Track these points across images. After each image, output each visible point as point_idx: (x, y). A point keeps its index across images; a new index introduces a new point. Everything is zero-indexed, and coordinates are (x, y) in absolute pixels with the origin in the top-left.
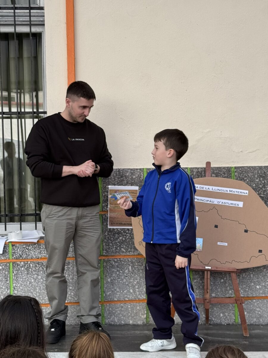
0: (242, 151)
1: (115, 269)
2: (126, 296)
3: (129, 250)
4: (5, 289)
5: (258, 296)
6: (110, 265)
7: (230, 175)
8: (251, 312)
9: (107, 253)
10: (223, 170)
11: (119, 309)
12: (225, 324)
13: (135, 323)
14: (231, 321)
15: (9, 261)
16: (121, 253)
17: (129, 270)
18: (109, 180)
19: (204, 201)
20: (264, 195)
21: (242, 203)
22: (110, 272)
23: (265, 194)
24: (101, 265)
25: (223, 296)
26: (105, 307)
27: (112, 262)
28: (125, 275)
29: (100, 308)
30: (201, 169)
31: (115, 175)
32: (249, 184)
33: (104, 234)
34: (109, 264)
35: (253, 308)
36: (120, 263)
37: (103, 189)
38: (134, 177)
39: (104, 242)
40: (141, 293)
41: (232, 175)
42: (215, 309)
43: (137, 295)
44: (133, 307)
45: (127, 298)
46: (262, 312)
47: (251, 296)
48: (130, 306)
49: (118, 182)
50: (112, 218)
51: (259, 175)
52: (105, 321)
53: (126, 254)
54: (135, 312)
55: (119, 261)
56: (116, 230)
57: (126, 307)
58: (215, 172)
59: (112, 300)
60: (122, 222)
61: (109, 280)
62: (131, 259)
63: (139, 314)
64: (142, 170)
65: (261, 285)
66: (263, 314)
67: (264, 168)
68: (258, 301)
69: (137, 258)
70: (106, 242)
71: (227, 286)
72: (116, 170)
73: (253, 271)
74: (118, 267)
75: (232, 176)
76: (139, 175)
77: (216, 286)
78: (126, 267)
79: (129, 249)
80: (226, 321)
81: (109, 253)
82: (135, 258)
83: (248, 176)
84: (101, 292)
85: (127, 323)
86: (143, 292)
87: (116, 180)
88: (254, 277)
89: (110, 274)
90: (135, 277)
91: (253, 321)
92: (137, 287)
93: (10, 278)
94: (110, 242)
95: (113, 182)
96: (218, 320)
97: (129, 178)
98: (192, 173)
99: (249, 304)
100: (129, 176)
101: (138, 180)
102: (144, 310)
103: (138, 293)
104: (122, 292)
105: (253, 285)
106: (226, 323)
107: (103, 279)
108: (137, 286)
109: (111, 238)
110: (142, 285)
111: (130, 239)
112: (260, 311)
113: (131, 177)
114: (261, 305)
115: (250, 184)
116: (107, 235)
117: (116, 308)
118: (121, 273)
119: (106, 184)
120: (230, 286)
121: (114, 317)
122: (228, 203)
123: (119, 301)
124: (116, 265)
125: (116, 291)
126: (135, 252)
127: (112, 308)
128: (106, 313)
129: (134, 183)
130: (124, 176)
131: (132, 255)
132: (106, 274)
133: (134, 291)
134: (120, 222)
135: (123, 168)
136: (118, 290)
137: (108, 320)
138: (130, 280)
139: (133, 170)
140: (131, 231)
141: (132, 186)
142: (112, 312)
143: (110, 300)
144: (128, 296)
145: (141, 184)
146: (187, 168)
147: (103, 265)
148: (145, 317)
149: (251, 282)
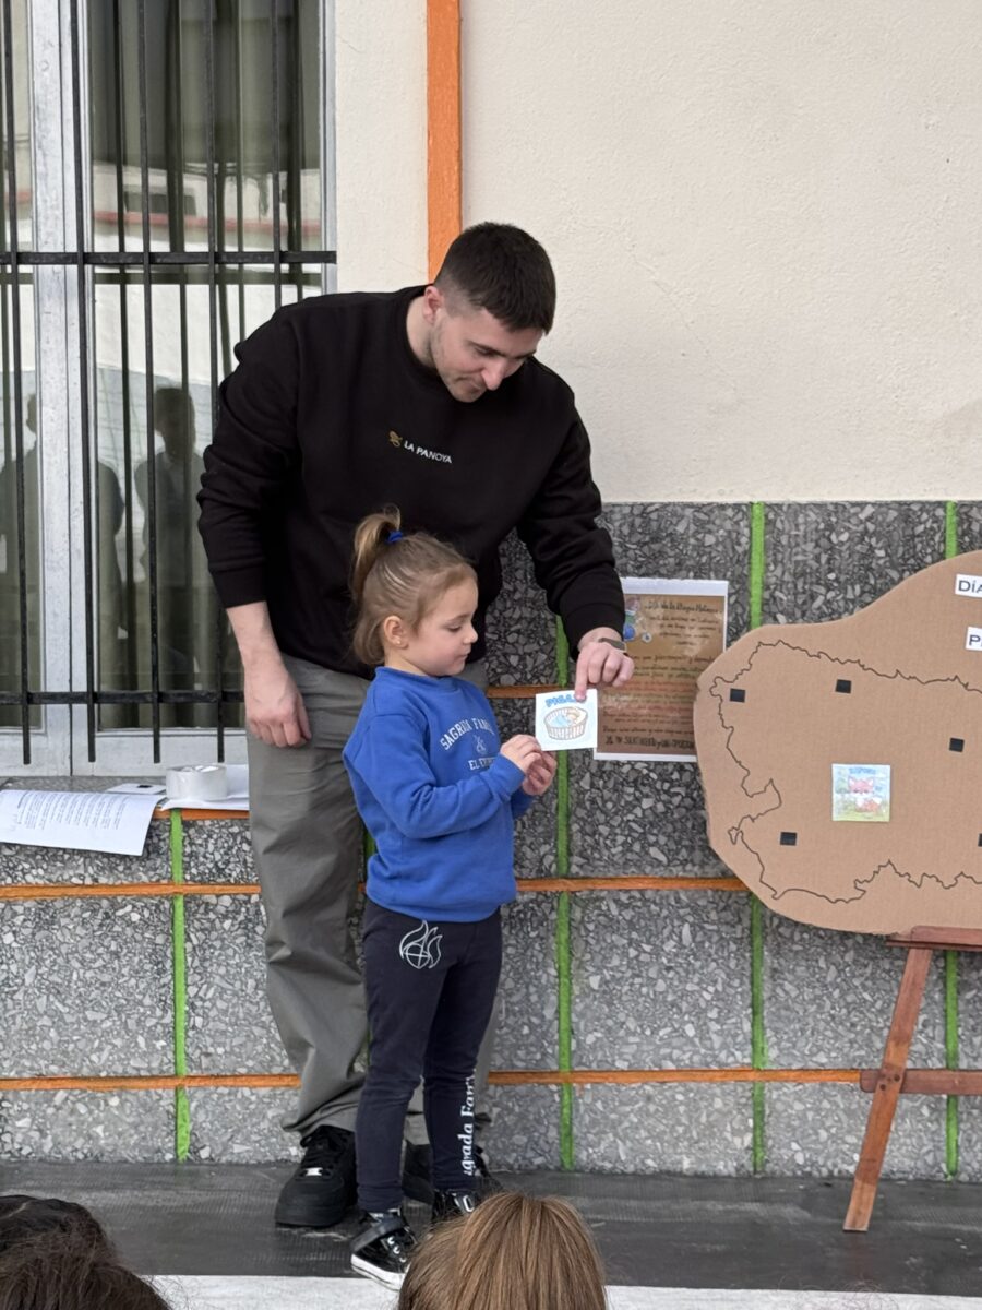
1: (621, 935)
2: (668, 1051)
3: (680, 857)
4: (152, 1008)
6: (601, 918)
9: (585, 866)
11: (637, 1106)
13: (703, 1168)
15: (171, 890)
16: (648, 869)
17: (681, 939)
22: (597, 948)
24: (559, 913)
26: (577, 1095)
27: (607, 905)
28: (662, 963)
29: (554, 1101)
31: (626, 530)
33: (576, 785)
34: (596, 912)
36: (644, 910)
38: (710, 540)
39: (573, 818)
40: (729, 1039)
43: (712, 1049)
44: (697, 1098)
45: (672, 1060)
48: (684, 1094)
49: (641, 559)
50: (612, 716)
52: (576, 1157)
53: (671, 871)
54: (703, 1119)
55: (639, 904)
56: (626, 769)
57: (666, 1098)
59: (606, 1067)
60: (654, 735)
61: (594, 982)
62: (689, 893)
63: (722, 1133)
64: (744, 508)
69: (717, 890)
70: (582, 819)
72: (631, 511)
74: (635, 930)
76: (729, 532)
78: (670, 928)
81: (595, 867)
82: (705, 892)
84: (559, 1031)
85: (669, 1166)
86: (740, 1039)
87: (631, 553)
89: (598, 958)
90: (705, 971)
92: (713, 1014)
93: (173, 961)
94: (602, 818)
97: (687, 545)
98: (965, 526)
100: (688, 537)
101: (725, 553)
102: (743, 1114)
103: (717, 1041)
104: (648, 1032)
107: (570, 977)
108: (716, 1010)
109: (605, 802)
110: (738, 1007)
111: (688, 809)
113: (697, 540)
116: (588, 788)
117: (622, 1103)
118: (645, 952)
121: (615, 1141)
123: (636, 1072)
124: (624, 919)
125: (622, 1028)
126: (707, 864)
127: (605, 1103)
128: (580, 1122)
129: (710, 564)
130: (667, 536)
131: (697, 878)
132: (583, 956)
133: (703, 1033)
134: (643, 735)
135: (659, 498)
136: (632, 1027)
137: (587, 1150)
138: (686, 982)
139: (705, 510)
140: (691, 773)
141: (702, 578)
142: (606, 1118)
143: (598, 1066)
144: (676, 1053)
145: (738, 570)
146: (942, 504)
147: (567, 919)
148: (746, 1144)
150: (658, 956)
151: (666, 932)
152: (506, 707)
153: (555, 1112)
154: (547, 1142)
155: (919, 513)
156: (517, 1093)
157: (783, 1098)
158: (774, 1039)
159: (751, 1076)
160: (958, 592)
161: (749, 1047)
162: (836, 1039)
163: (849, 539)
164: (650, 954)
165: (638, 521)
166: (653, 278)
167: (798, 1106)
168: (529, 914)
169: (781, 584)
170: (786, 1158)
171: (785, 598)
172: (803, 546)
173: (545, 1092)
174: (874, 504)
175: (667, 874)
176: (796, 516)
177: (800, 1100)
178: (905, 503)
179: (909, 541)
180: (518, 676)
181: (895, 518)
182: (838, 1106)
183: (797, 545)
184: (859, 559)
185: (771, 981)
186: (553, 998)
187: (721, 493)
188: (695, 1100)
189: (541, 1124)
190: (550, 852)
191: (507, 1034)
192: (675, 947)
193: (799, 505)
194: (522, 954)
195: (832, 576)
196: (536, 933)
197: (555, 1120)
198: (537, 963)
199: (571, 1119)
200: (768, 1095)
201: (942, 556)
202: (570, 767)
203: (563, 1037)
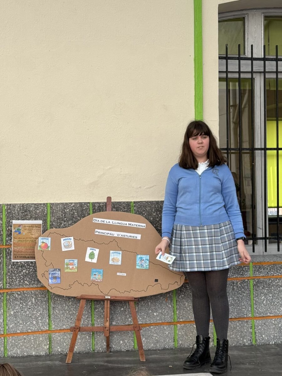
0: (140, 187)
1: (18, 302)
2: (29, 327)
5: (155, 322)
6: (14, 298)
7: (130, 209)
8: (149, 338)
9: (10, 286)
10: (123, 204)
11: (22, 341)
13: (38, 354)
14: (130, 348)
16: (25, 286)
17: (32, 302)
18: (13, 215)
19: (105, 233)
21: (140, 235)
22: (13, 305)
24: (4, 297)
25: (122, 324)
26: (8, 339)
27: (15, 295)
28: (28, 308)
29: (3, 341)
30: (102, 203)
31: (19, 210)
32: (147, 218)
33: (8, 268)
34: (12, 296)
35: (151, 334)
36: (24, 295)
37: (7, 223)
39: (7, 275)
40: (43, 324)
42: (115, 336)
43: (40, 326)
44: (36, 338)
45: (30, 329)
47: (149, 322)
48: (33, 337)
49: (22, 216)
50: (16, 251)
51: (156, 209)
52: (8, 354)
54: (38, 343)
55: (23, 294)
56: (19, 263)
57: (29, 338)
58: (116, 206)
59: (15, 332)
60: (26, 255)
61: (12, 313)
62: (34, 291)
63: (42, 345)
64: (46, 204)
65: (158, 312)
66: (160, 339)
68: (155, 327)
69: (40, 290)
70: (9, 275)
72: (20, 205)
73: (150, 299)
74: (22, 300)
75: (131, 210)
76: (42, 210)
77: (116, 315)
79: (33, 282)
80: (125, 347)
81: (12, 286)
82: (38, 290)
83: (146, 210)
84: (4, 325)
85: (29, 354)
86: (46, 324)
87: (20, 215)
88: (152, 305)
89: (13, 307)
90: (38, 309)
91: (150, 347)
92: (40, 318)
94: (14, 275)
95: (17, 217)
96: (118, 347)
97: (33, 213)
98: (94, 208)
99: (147, 330)
100: (33, 211)
101: (41, 214)
102: (47, 341)
103: (41, 324)
104: (25, 324)
105: (151, 313)
106: (125, 350)
107: (6, 312)
108: (40, 317)
109: (14, 271)
110: (45, 316)
111: (34, 272)
112: (157, 337)
113: (35, 211)
114: (158, 331)
116: (10, 268)
117: (19, 340)
118: (24, 305)
119: (10, 219)
120: (130, 314)
121: (17, 349)
122: (127, 236)
123: (22, 333)
124: (19, 298)
125: (19, 323)
126: (38, 284)
127: (15, 341)
128: (9, 346)
129: (38, 217)
130: (28, 211)
131: (36, 288)
132: (9, 307)
133: (37, 323)
134: (24, 256)
135: (26, 202)
136: (21, 323)
137: (11, 352)
138: (34, 311)
139: (37, 205)
140: (35, 264)
141: (36, 220)
142: (15, 344)
143: (13, 332)
144: (31, 328)
145: (44, 218)
146: (89, 203)
147: (6, 299)
148: (47, 348)
149: (149, 309)
150: (27, 306)
151: (29, 300)
153: (3, 344)
154: (1, 351)
155: (84, 205)
157: (56, 337)
158: (54, 323)
159: (48, 332)
160: (93, 222)
161: (48, 325)
162: (67, 322)
163: (69, 211)
164: (25, 305)
166: (24, 154)
167: (59, 338)
169: (54, 221)
170: (56, 350)
171: (55, 224)
172: (59, 213)
173: (1, 339)
174: (74, 203)
175: (29, 287)
176: (57, 206)
177: (60, 337)
178: (81, 203)
179: (82, 211)
181: (79, 206)
182: (68, 337)
183: (58, 212)
184: (71, 215)
185: (53, 310)
186: (2, 317)
187: (41, 201)
190: (2, 283)
193: (58, 203)
195: (65, 219)
197: (3, 346)
199: (7, 345)
200: (52, 336)
201: (89, 214)
202: (6, 264)
203: (5, 326)
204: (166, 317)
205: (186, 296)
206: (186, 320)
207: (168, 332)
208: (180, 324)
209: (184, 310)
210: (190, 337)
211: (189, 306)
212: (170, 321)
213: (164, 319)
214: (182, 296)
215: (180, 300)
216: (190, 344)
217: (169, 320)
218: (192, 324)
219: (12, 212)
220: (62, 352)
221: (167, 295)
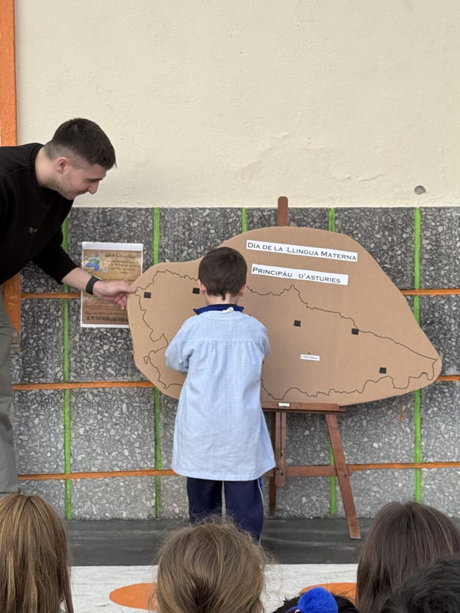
0: (349, 178)
1: (94, 409)
2: (116, 462)
3: (121, 372)
5: (375, 463)
6: (85, 401)
7: (326, 225)
8: (362, 495)
9: (77, 377)
10: (313, 214)
11: (101, 489)
12: (312, 518)
13: (133, 516)
14: (321, 512)
16: (106, 378)
17: (122, 410)
18: (83, 231)
19: (273, 273)
20: (391, 264)
21: (347, 277)
22: (83, 415)
23: (392, 262)
24: (64, 399)
25: (307, 463)
26: (73, 484)
27: (87, 395)
28: (113, 422)
29: (62, 487)
30: (268, 211)
31: (95, 220)
32: (363, 243)
33: (73, 339)
34: (82, 398)
35: (366, 486)
36: (105, 397)
37: (71, 247)
38: (134, 225)
39: (71, 355)
40: (145, 456)
41: (330, 224)
42: (292, 488)
43: (137, 461)
44: (130, 484)
45: (118, 466)
46: (382, 494)
47: (362, 462)
48: (124, 482)
49: (102, 234)
50: (89, 307)
51: (381, 224)
52: (73, 513)
53: (117, 379)
54: (133, 494)
55: (103, 394)
56: (96, 331)
57: (115, 484)
58: (296, 217)
59: (87, 471)
60: (109, 315)
61: (81, 431)
62: (126, 389)
63: (141, 500)
64: (150, 210)
65: (383, 441)
66: (386, 498)
67: (391, 210)
68: (375, 473)
69: (139, 387)
70: (75, 355)
71: (317, 444)
72: (98, 212)
73: (366, 413)
74: (101, 406)
75: (330, 226)
76: (143, 221)
77: (295, 444)
78: (117, 405)
79: (123, 370)
80: (312, 511)
81: (82, 377)
82: (133, 388)
83: (361, 226)
84: (65, 454)
85: (116, 516)
86: (149, 456)
87: (98, 231)
88: (370, 426)
89: (83, 420)
90: (133, 425)
91: (365, 512)
92: (137, 445)
94: (85, 355)
95: (91, 235)
96: (298, 510)
97: (124, 227)
98: (251, 219)
99: (358, 478)
100: (124, 224)
101: (141, 231)
102: (151, 491)
103: (139, 457)
104: (107, 454)
105: (366, 442)
106: (312, 516)
107: (70, 429)
108: (138, 443)
109: (86, 347)
110: (148, 441)
111: (125, 350)
112: (378, 492)
113: (129, 225)
114: (382, 481)
115: (365, 242)
116: (78, 340)
117: (95, 487)
118: (105, 417)
119: (76, 239)
120: (322, 444)
121: (91, 505)
122: (319, 278)
123: (101, 473)
124: (95, 401)
125: (94, 452)
126: (134, 375)
127: (87, 488)
128: (75, 497)
129: (134, 236)
130: (115, 223)
131: (129, 382)
132: (76, 419)
133: (132, 454)
134: (105, 316)
135: (111, 206)
136: (99, 452)
137: (78, 510)
138: (125, 430)
139: (132, 211)
140: (127, 333)
141: (130, 242)
142: (87, 495)
143: (83, 470)
144: (120, 464)
145: (148, 239)
146: (240, 209)
147: (69, 402)
148: (152, 505)
149: (363, 435)
150: (111, 418)
151: (115, 407)
152: (39, 303)
153: (63, 492)
154: (59, 507)
155: (230, 213)
156: (45, 484)
157: (170, 483)
158: (165, 456)
159: (154, 473)
160: (247, 248)
161: (154, 460)
163: (199, 225)
164: (107, 417)
165: (101, 216)
166: (107, 103)
167: (176, 486)
168: (51, 400)
169: (167, 245)
170: (170, 510)
171: (169, 252)
172: (178, 228)
173: (58, 483)
174: (209, 209)
175: (115, 380)
176: (174, 215)
177: (177, 483)
178: (224, 208)
179: (225, 226)
180: (45, 288)
181: (219, 216)
183: (175, 227)
184: (203, 235)
185: (163, 429)
186: (62, 439)
187: (140, 203)
188: (129, 485)
189: (56, 498)
190: (60, 371)
191: (40, 456)
192: (119, 414)
193: (176, 209)
194: (48, 419)
195: (191, 242)
196: (54, 409)
197: (63, 497)
198: (54, 423)
199: (71, 496)
200: (162, 482)
201: (240, 232)
202: (69, 331)
203: (67, 457)
204: (399, 452)
205: (443, 411)
206: (442, 461)
207: (402, 482)
208: (428, 468)
209: (437, 439)
210: (448, 496)
211: (449, 430)
212: (406, 460)
213: (395, 457)
214: (433, 411)
215: (428, 419)
216: (448, 510)
217: (406, 458)
218: (454, 469)
219: (82, 224)
220: (183, 514)
221: (402, 406)
